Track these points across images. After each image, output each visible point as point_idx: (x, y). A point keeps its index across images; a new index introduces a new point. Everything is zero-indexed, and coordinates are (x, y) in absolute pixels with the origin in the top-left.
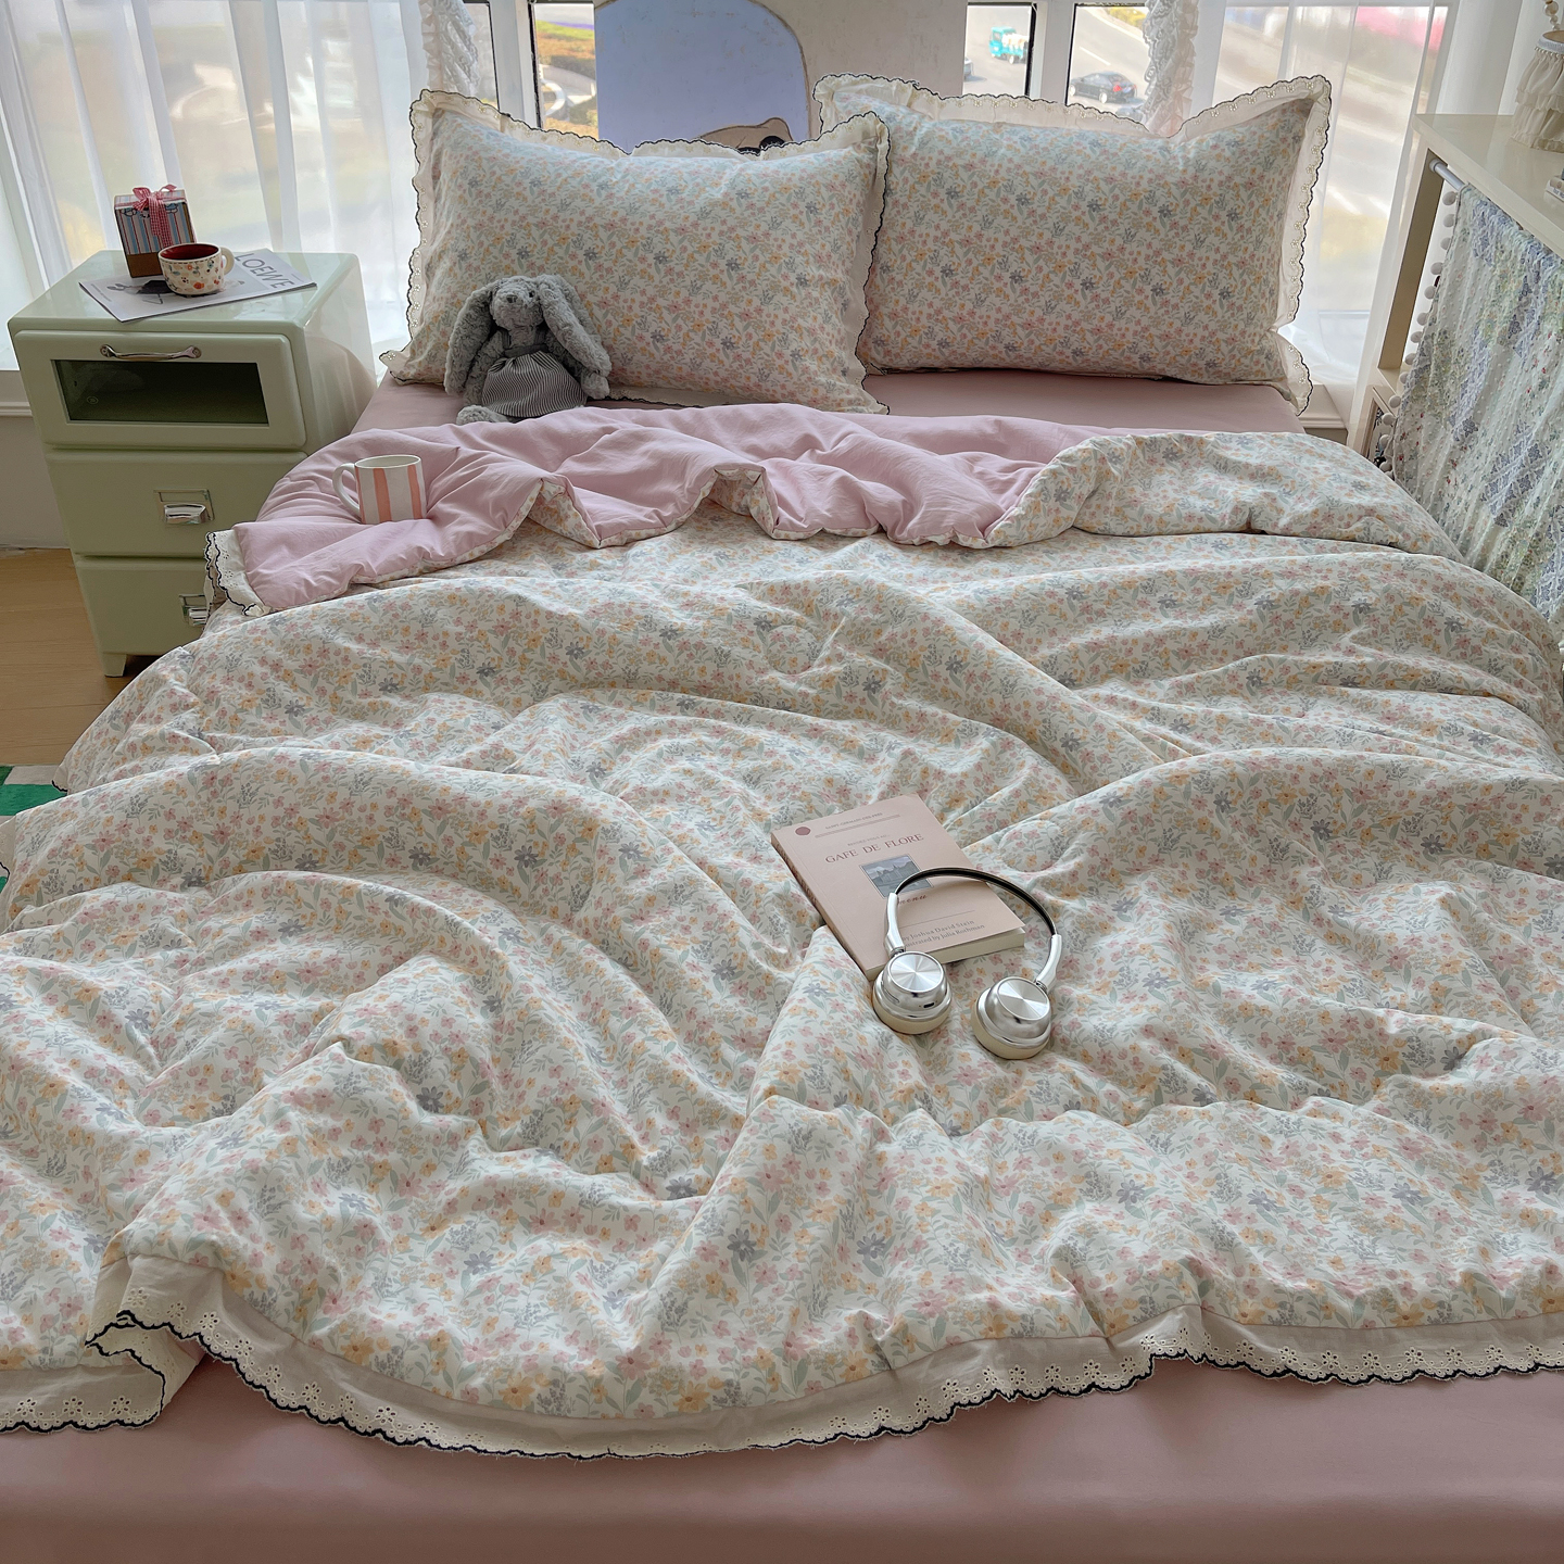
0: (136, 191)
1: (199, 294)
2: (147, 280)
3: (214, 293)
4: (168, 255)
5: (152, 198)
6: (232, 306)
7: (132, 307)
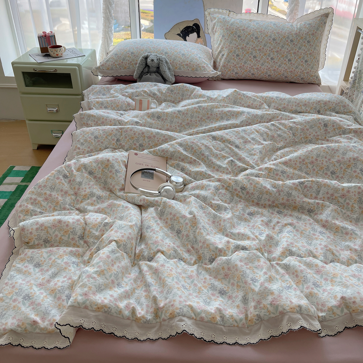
0: (43, 32)
1: (57, 57)
2: (45, 54)
3: (61, 57)
4: (50, 48)
5: (47, 34)
6: (65, 60)
7: (41, 59)
